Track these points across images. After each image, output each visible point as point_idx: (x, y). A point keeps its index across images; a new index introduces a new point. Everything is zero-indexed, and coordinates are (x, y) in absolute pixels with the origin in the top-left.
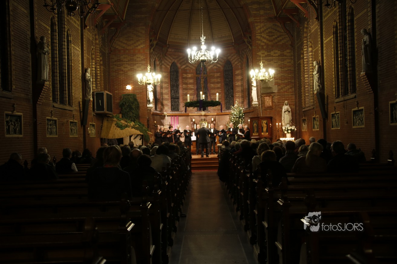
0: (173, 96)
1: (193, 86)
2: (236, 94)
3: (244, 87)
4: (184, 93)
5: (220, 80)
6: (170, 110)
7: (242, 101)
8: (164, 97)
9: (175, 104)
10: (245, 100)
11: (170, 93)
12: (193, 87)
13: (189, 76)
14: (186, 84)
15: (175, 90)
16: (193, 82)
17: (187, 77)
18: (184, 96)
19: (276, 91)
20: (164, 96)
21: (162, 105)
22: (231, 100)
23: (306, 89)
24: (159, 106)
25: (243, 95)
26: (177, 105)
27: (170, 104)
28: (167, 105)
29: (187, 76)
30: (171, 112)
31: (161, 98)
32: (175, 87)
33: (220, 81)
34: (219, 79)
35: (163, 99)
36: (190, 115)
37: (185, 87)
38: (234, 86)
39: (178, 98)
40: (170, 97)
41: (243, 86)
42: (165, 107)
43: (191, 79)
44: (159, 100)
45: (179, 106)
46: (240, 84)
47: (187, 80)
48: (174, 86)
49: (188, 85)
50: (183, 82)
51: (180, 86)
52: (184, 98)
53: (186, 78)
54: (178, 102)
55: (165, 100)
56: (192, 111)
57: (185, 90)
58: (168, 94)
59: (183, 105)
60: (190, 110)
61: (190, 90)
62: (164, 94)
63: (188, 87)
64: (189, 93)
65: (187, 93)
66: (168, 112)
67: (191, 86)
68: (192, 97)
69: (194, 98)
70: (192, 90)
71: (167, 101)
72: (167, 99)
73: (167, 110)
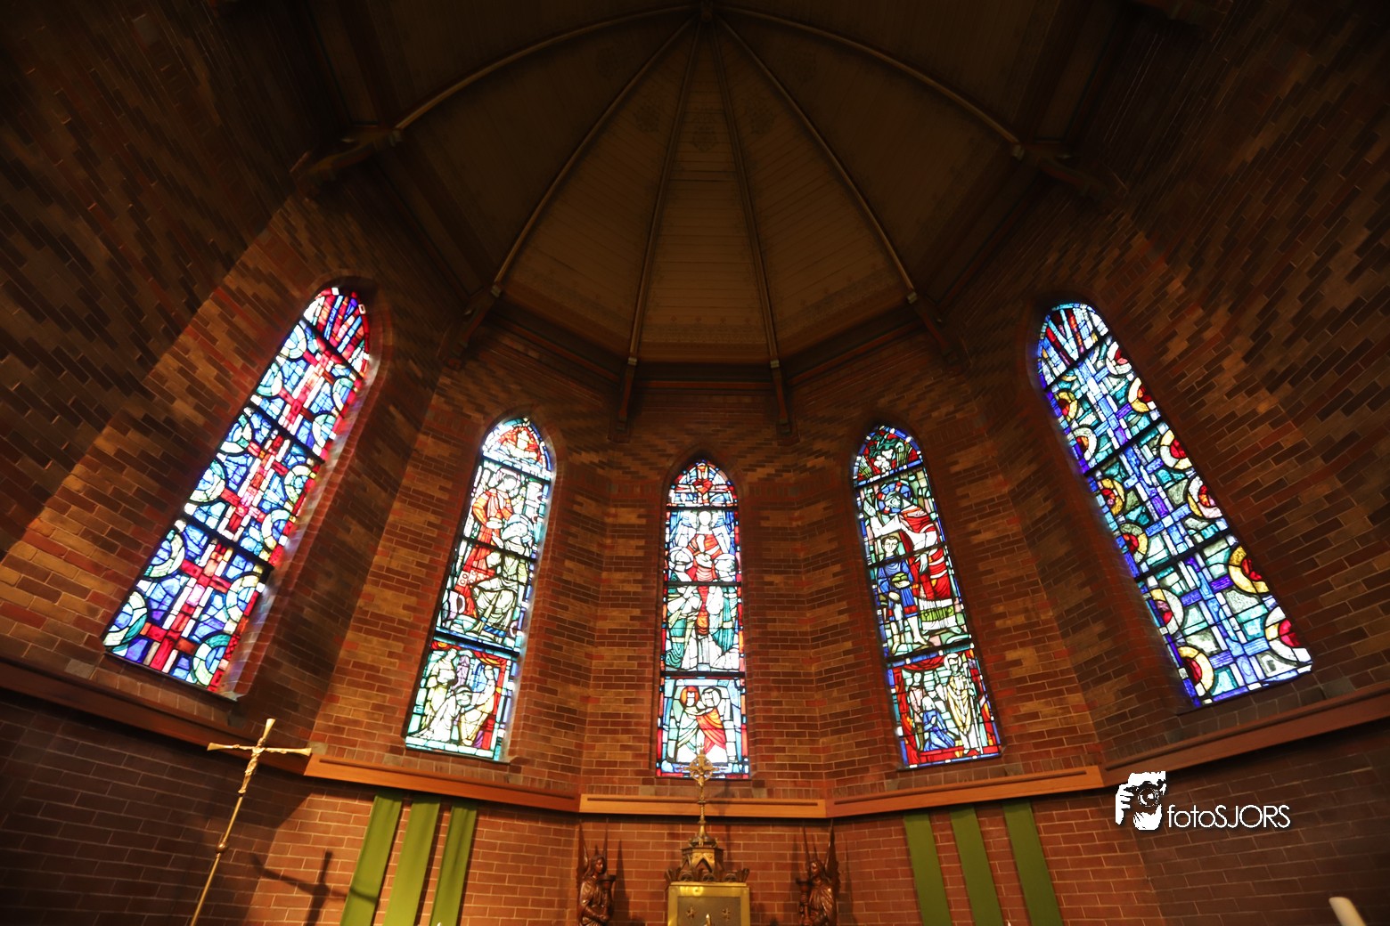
6: (395, 733)
12: (638, 588)
13: (615, 516)
16: (640, 553)
17: (603, 523)
21: (312, 658)
27: (404, 677)
30: (394, 750)
34: (829, 535)
36: (586, 805)
41: (1067, 519)
43: (632, 537)
46: (1015, 527)
47: (596, 537)
51: (543, 565)
55: (368, 632)
56: (610, 773)
57: (574, 598)
58: (417, 587)
59: (540, 713)
60: (599, 763)
61: (613, 606)
62: (374, 574)
63: (598, 586)
64: (600, 624)
65: (592, 624)
66: (364, 745)
67: (623, 581)
68: (621, 658)
69: (636, 663)
70: (627, 606)
71: (387, 646)
72: (395, 630)
73: (356, 723)
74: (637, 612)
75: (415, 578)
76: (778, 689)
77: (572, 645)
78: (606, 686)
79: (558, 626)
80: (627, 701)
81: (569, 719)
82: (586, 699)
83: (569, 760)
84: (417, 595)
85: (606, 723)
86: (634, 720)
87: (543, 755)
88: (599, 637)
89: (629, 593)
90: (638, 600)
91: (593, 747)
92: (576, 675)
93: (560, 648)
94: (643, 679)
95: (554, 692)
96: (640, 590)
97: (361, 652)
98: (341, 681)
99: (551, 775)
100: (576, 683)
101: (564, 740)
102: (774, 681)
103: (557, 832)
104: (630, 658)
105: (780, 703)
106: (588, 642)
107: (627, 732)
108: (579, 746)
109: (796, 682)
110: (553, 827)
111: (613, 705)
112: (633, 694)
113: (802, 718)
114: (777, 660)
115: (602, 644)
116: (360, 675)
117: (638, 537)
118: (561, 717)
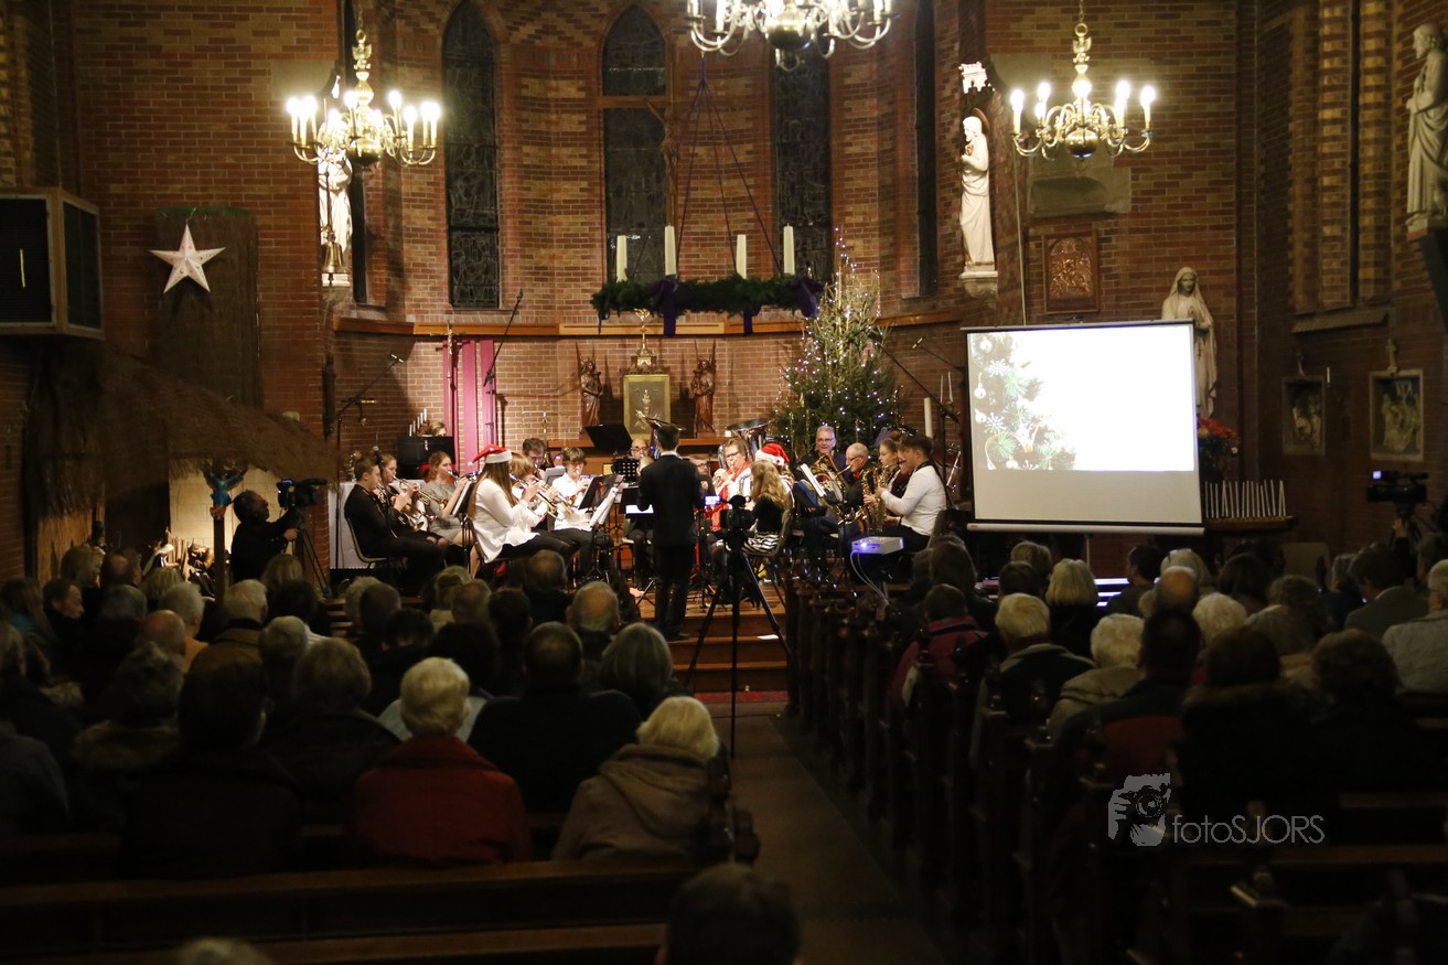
0: (462, 213)
1: (582, 156)
2: (850, 209)
3: (901, 172)
4: (530, 195)
5: (748, 119)
6: (446, 303)
7: (885, 252)
8: (408, 217)
9: (475, 264)
10: (906, 250)
11: (442, 196)
12: (583, 162)
13: (557, 89)
14: (542, 140)
15: (474, 175)
16: (583, 128)
17: (547, 99)
18: (527, 217)
19: (1122, 206)
20: (405, 211)
21: (397, 269)
22: (815, 243)
23: (1325, 200)
24: (379, 275)
25: (891, 215)
26: (486, 272)
27: (441, 266)
28: (425, 272)
29: (549, 89)
30: (448, 312)
31: (387, 226)
32: (473, 157)
33: (750, 125)
34: (746, 114)
35: (398, 235)
36: (563, 331)
37: (536, 162)
38: (834, 157)
39: (492, 229)
40: (444, 221)
41: (894, 161)
42: (412, 281)
43: (574, 112)
44: (375, 238)
45: (496, 275)
46: (874, 148)
47: (544, 115)
48: (468, 155)
49: (554, 151)
50: (525, 126)
51: (506, 155)
52: (527, 228)
53: (542, 105)
54: (494, 252)
55: (414, 242)
56: (575, 308)
57: (534, 178)
58: (431, 201)
59: (524, 274)
60: (567, 302)
61: (564, 179)
62: (407, 200)
63: (550, 162)
64: (556, 196)
65: (549, 197)
66: (432, 312)
67: (570, 156)
68: (575, 224)
69: (587, 227)
70: (576, 179)
71: (426, 248)
72: (427, 236)
73: (425, 300)
74: (584, 184)
75: (429, 195)
76: (697, 245)
77: (537, 218)
78: (567, 247)
79: (526, 206)
80: (583, 258)
81: (544, 274)
82: (552, 257)
83: (547, 302)
84: (434, 208)
85: (569, 274)
86: (589, 271)
87: (530, 301)
88: (557, 207)
89: (576, 167)
90: (584, 173)
91: (562, 291)
92: (544, 240)
93: (530, 223)
94: (593, 240)
95: (531, 257)
96: (585, 164)
97: (413, 256)
98: (410, 277)
99: (537, 313)
100: (544, 247)
101: (542, 289)
102: (694, 239)
103: (546, 347)
104: (582, 224)
105: (698, 256)
106: (549, 213)
107: (584, 280)
108: (551, 291)
109: (711, 239)
110: (543, 344)
111: (573, 261)
112: (588, 252)
113: (714, 267)
114: (697, 223)
115: (560, 213)
116: (418, 271)
117: (580, 112)
118: (538, 273)
